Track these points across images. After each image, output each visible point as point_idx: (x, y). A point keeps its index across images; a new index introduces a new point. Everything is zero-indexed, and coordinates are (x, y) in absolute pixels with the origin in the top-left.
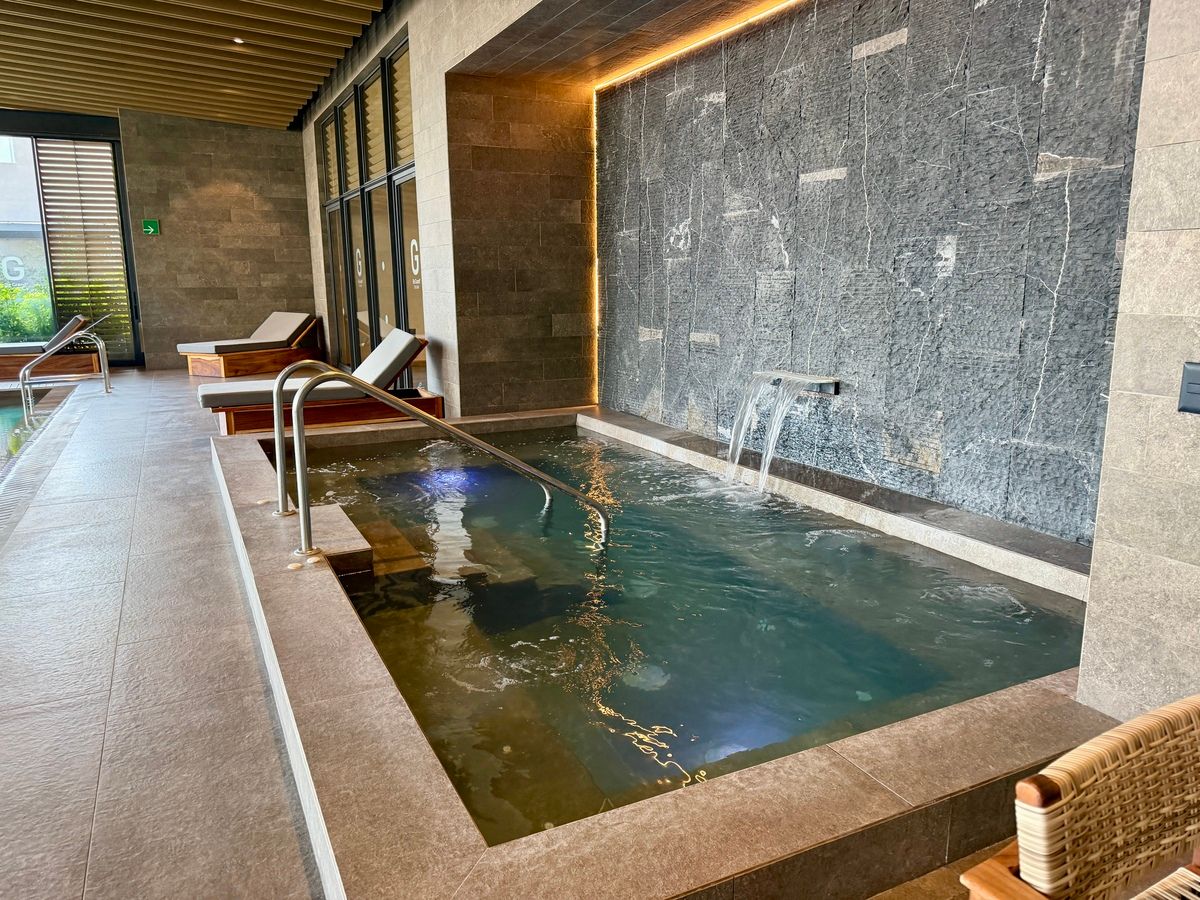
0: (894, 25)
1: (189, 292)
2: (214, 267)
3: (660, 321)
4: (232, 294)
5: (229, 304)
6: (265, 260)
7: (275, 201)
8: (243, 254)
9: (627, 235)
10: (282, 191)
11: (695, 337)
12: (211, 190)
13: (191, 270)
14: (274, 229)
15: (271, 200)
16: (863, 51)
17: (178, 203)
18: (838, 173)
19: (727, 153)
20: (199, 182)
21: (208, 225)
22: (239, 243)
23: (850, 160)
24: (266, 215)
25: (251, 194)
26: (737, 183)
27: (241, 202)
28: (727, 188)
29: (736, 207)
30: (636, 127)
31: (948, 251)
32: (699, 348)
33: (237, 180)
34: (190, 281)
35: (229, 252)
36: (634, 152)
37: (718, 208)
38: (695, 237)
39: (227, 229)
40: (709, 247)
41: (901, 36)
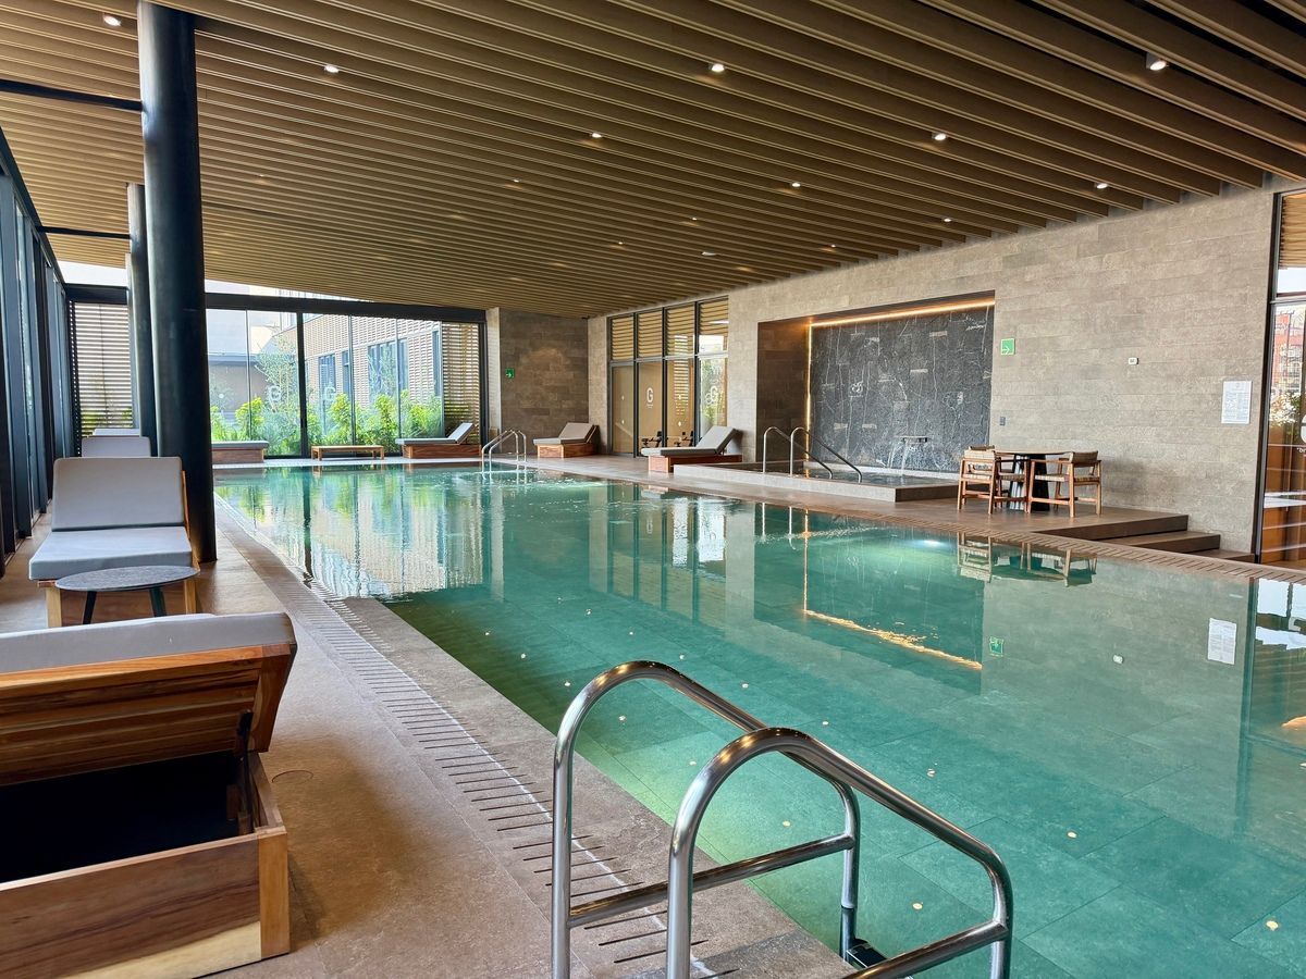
0: (943, 329)
1: (526, 410)
2: (539, 396)
3: (846, 420)
4: (546, 412)
5: (545, 417)
6: (564, 392)
7: (572, 359)
8: (554, 389)
9: (829, 386)
10: (576, 353)
11: (864, 426)
12: (540, 353)
13: (528, 398)
14: (571, 375)
15: (569, 358)
16: (933, 335)
17: (524, 360)
18: (925, 371)
19: (880, 360)
20: (535, 348)
21: (538, 372)
22: (552, 383)
23: (929, 367)
24: (567, 366)
25: (560, 355)
26: (885, 370)
27: (555, 360)
28: (880, 371)
29: (884, 378)
30: (834, 344)
31: (961, 397)
32: (866, 430)
33: (554, 347)
34: (526, 404)
35: (547, 388)
36: (833, 353)
37: (876, 378)
38: (865, 389)
39: (547, 375)
40: (872, 393)
41: (945, 333)
